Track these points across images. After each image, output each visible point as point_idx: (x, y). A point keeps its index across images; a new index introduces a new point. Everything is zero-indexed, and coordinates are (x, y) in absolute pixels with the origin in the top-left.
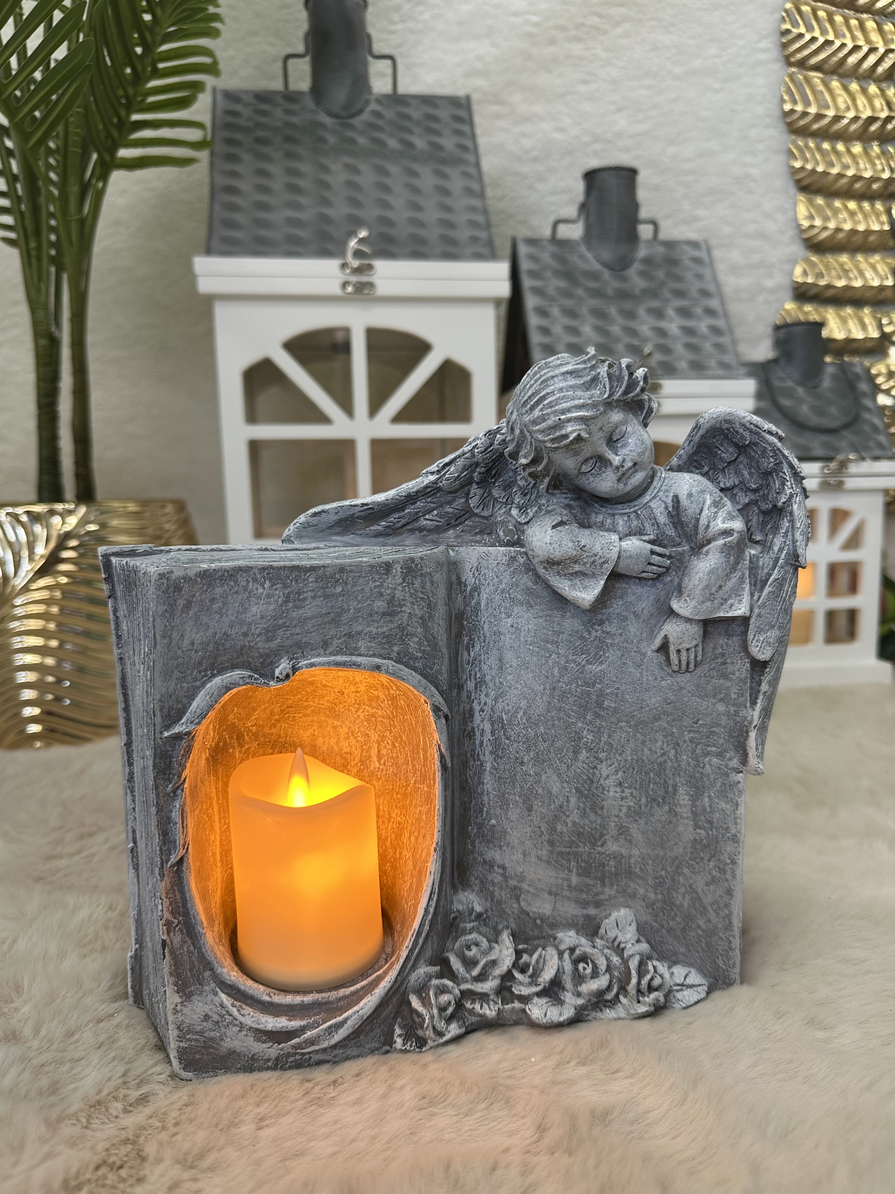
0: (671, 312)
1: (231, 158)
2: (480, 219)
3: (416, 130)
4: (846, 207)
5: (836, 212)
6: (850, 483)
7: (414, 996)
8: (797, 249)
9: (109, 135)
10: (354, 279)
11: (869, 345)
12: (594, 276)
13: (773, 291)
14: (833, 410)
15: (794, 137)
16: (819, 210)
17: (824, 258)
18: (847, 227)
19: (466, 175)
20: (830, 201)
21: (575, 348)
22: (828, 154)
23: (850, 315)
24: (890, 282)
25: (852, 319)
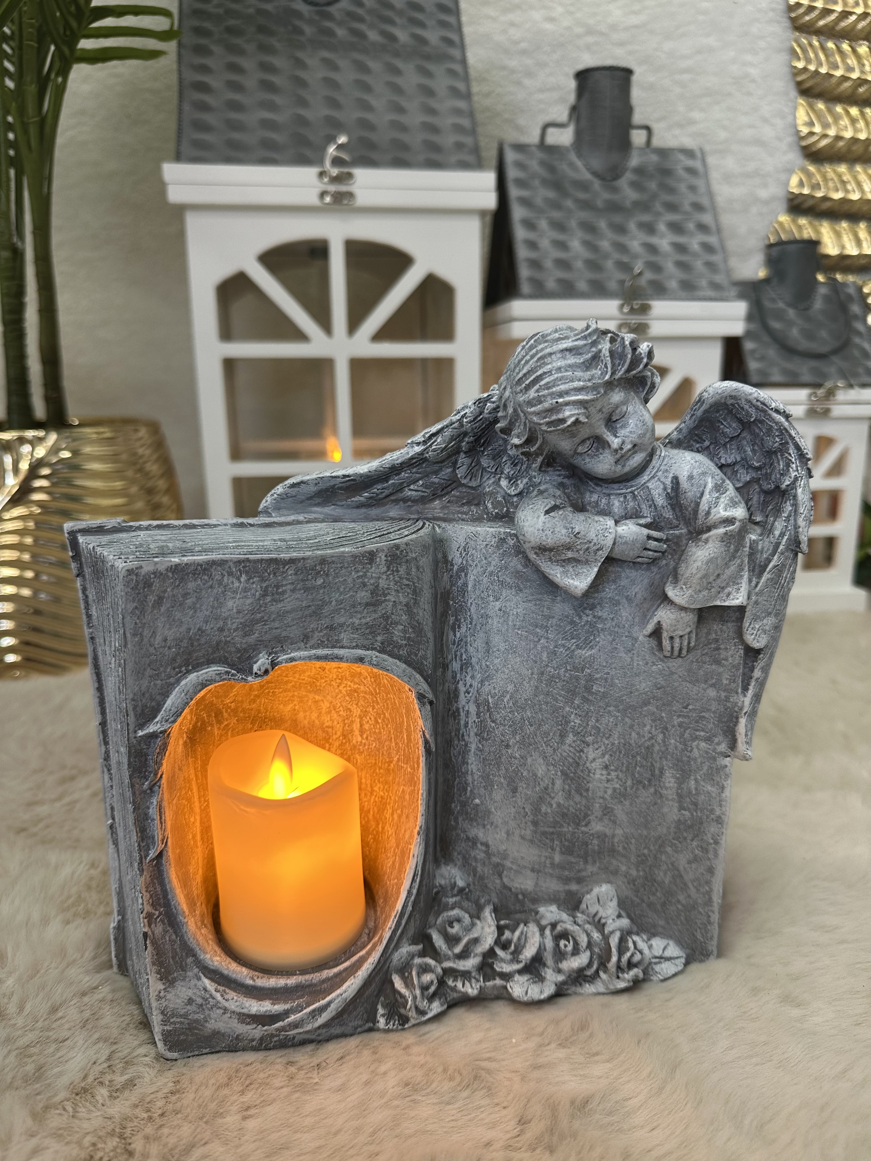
0: (662, 227)
1: (200, 50)
2: (466, 122)
3: (398, 20)
4: (848, 113)
5: (837, 118)
6: (837, 410)
7: (397, 976)
8: (795, 157)
9: (67, 25)
10: (332, 188)
11: (863, 262)
12: (584, 186)
13: (766, 202)
14: (824, 334)
15: (798, 34)
16: (819, 116)
17: (822, 168)
18: (848, 134)
19: (452, 73)
20: (831, 105)
21: (563, 264)
22: (833, 55)
23: (845, 230)
25: (847, 233)
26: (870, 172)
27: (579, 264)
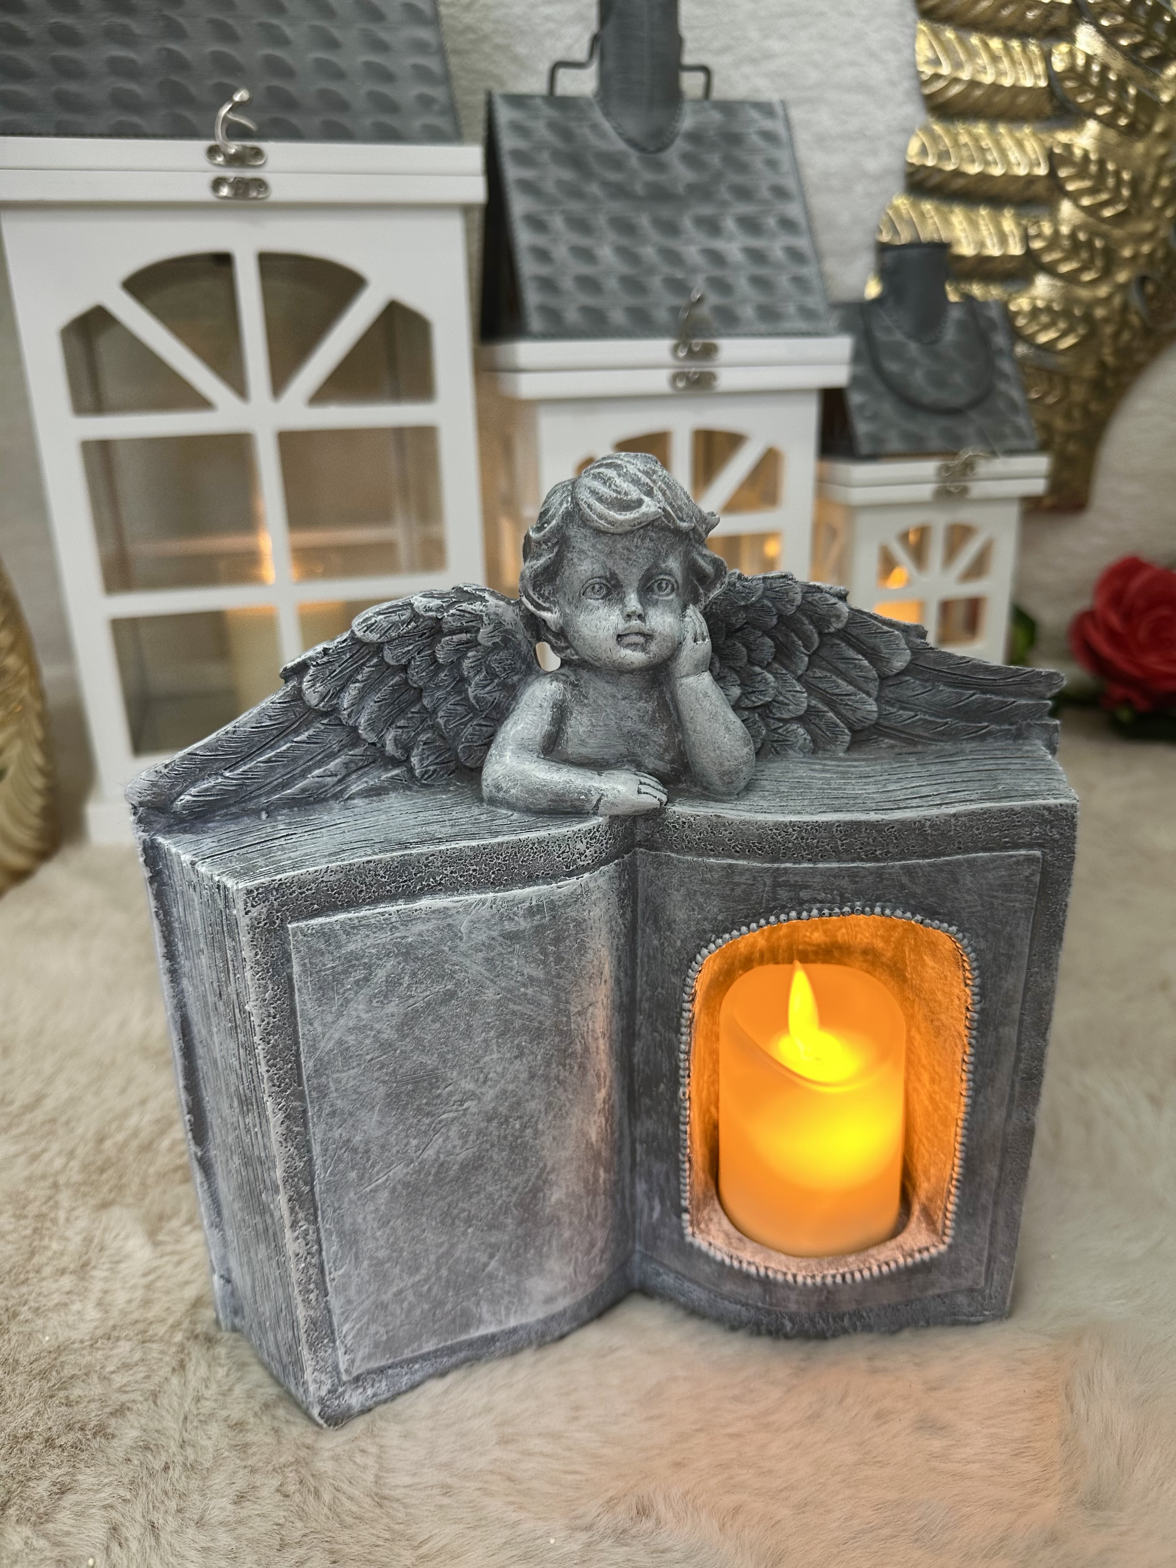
0: (730, 224)
4: (986, 46)
5: (972, 54)
6: (978, 489)
8: (914, 112)
10: (231, 174)
11: (1008, 265)
12: (615, 162)
13: (877, 178)
14: (958, 378)
16: (948, 50)
17: (951, 127)
18: (988, 78)
20: (963, 34)
21: (589, 284)
23: (984, 219)
24: (1042, 171)
25: (987, 225)
26: (1018, 134)
27: (612, 284)
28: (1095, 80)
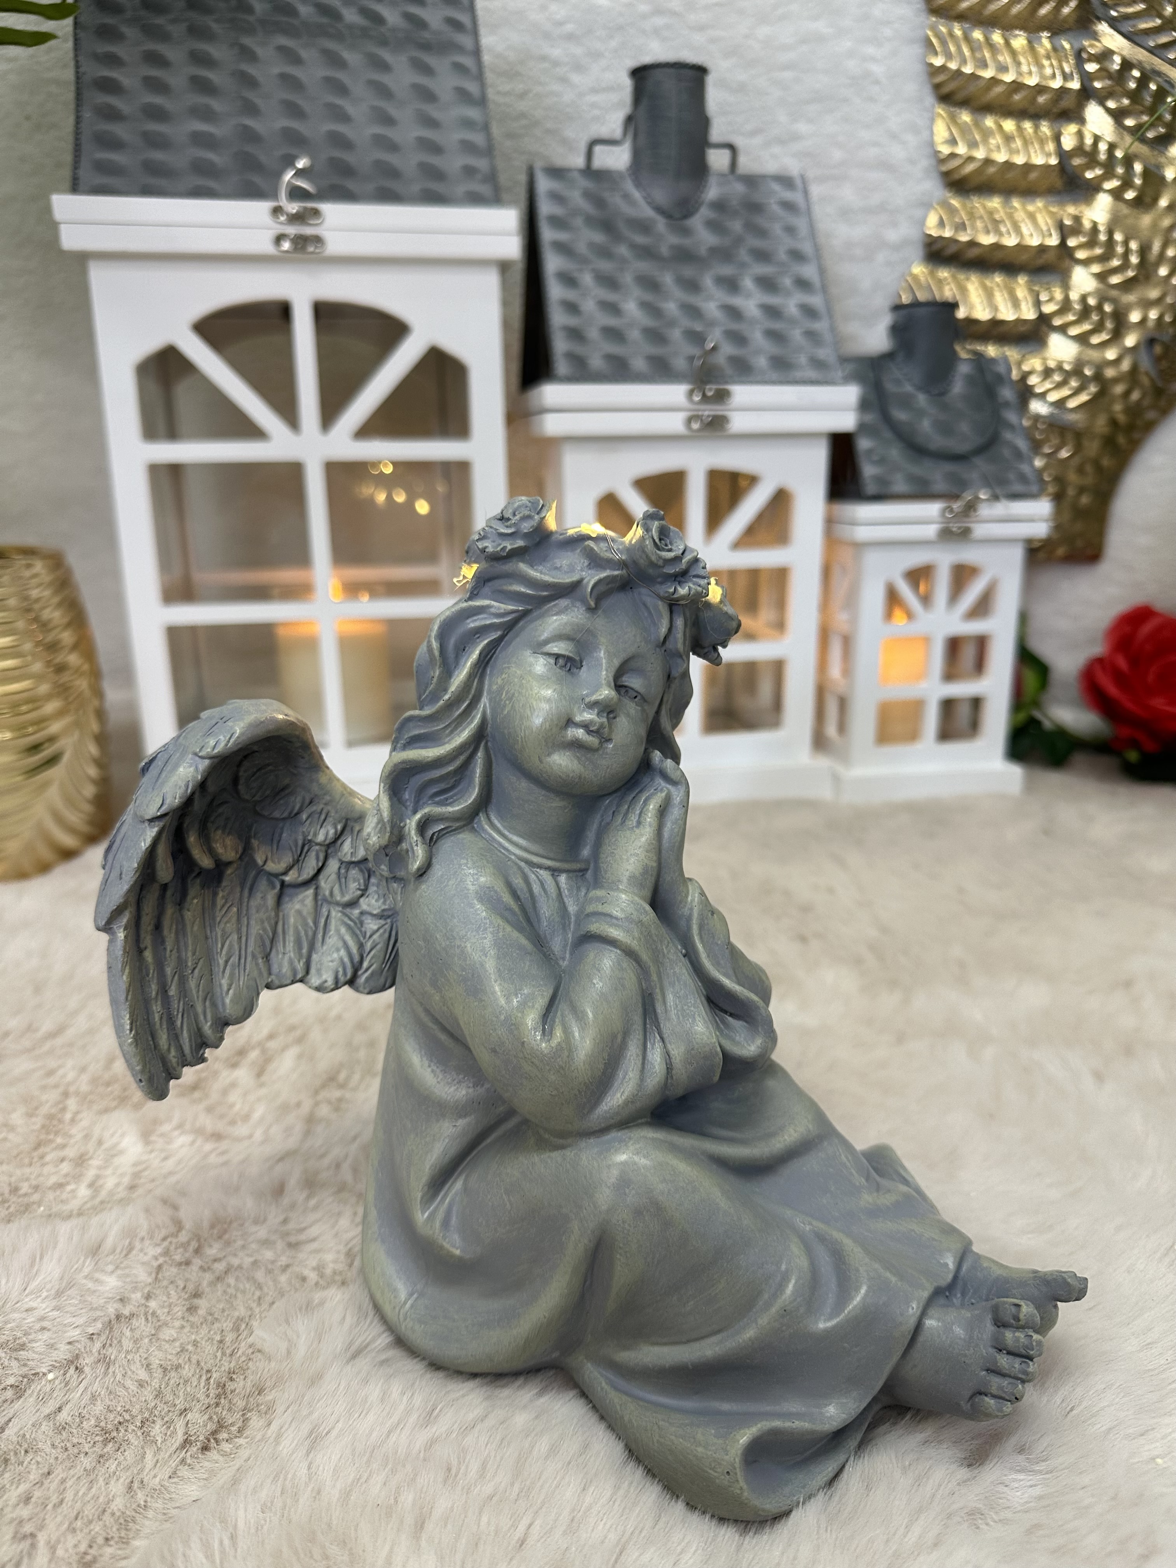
0: (748, 283)
1: (106, 33)
2: (478, 139)
4: (1000, 127)
5: (987, 134)
6: (980, 530)
8: (933, 187)
10: (292, 230)
11: (1022, 329)
12: (644, 227)
13: (897, 247)
14: (964, 427)
15: (934, 19)
16: (964, 130)
17: (968, 202)
18: (1001, 157)
19: (460, 68)
20: (979, 117)
21: (614, 334)
22: (980, 48)
23: (998, 285)
24: (1053, 241)
25: (1001, 291)
26: (1031, 208)
27: (635, 334)
28: (1103, 157)
